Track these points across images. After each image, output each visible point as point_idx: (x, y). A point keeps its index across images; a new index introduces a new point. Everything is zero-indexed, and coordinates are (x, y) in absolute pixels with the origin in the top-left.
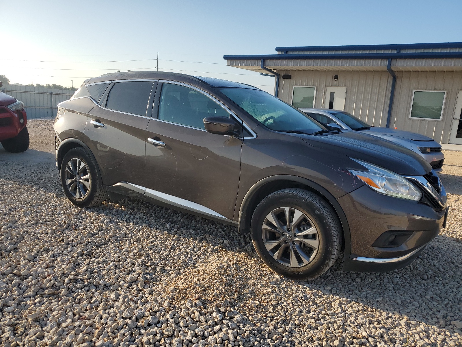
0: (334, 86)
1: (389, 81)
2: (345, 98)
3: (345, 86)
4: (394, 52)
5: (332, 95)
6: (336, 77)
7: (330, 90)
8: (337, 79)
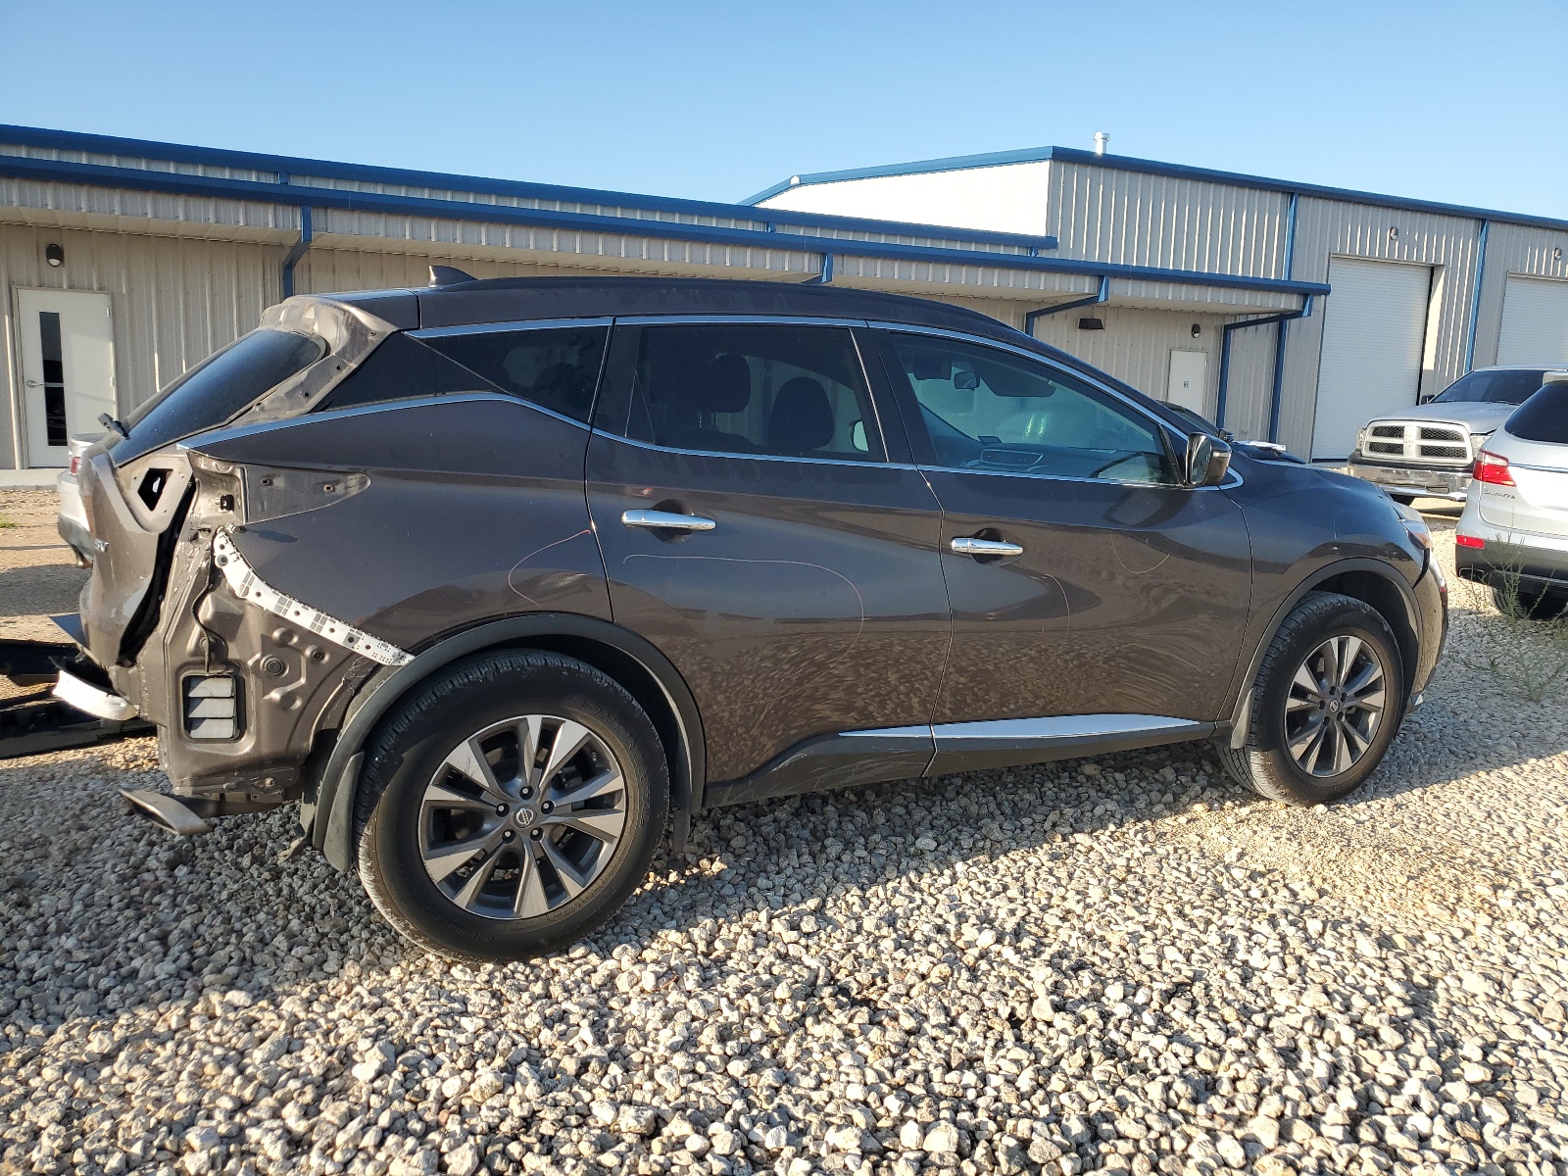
0: (51, 287)
1: (268, 276)
2: (112, 334)
3: (101, 289)
4: (269, 179)
5: (50, 325)
6: (55, 252)
7: (34, 303)
8: (61, 259)
